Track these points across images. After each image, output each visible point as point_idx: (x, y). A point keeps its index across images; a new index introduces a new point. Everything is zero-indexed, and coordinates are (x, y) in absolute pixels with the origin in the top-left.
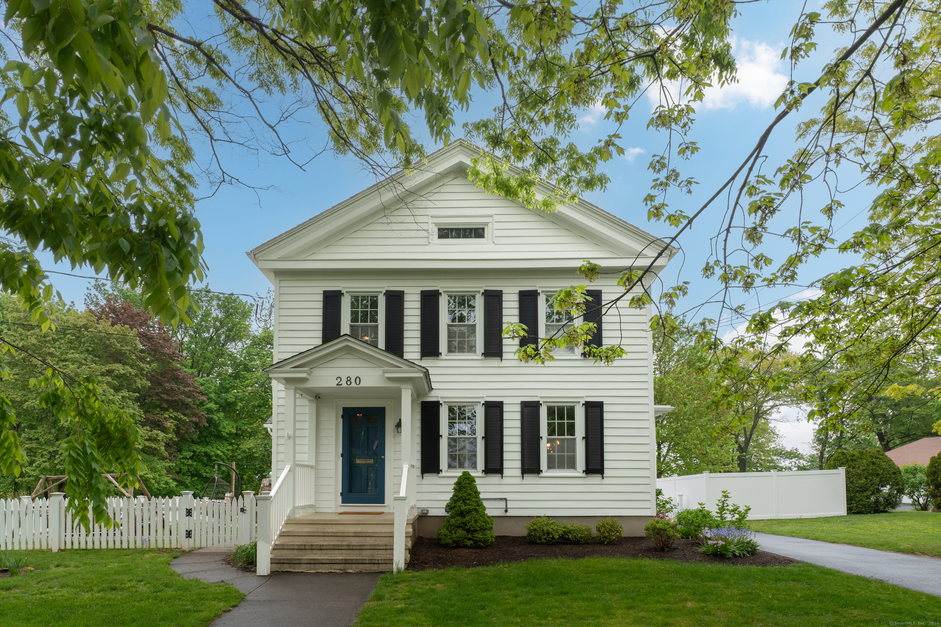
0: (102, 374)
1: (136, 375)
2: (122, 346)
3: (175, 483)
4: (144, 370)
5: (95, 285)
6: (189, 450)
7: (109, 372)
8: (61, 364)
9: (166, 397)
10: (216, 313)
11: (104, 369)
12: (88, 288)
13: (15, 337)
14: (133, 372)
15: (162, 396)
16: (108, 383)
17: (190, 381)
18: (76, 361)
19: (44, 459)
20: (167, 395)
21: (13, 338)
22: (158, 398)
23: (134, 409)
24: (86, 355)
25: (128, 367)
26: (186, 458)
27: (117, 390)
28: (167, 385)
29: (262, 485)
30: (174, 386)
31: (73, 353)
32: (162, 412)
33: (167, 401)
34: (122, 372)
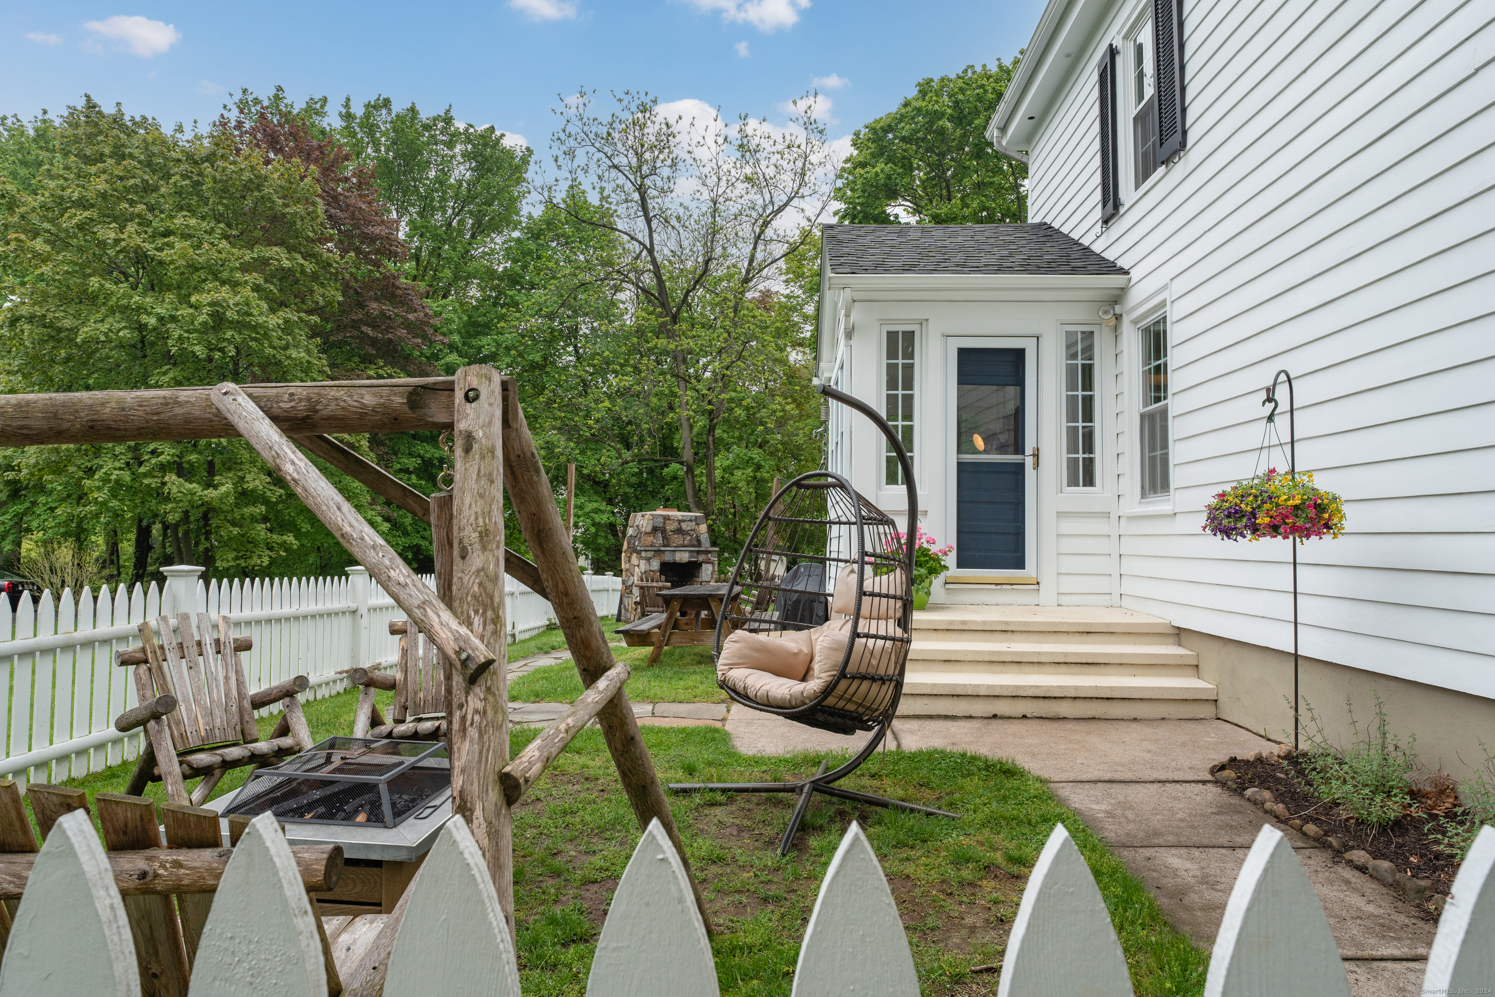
0: (245, 268)
1: (315, 277)
2: (286, 205)
3: (388, 525)
4: (330, 265)
5: (241, 101)
6: (411, 455)
7: (261, 264)
8: (160, 242)
9: (369, 331)
10: (461, 172)
11: (248, 256)
12: (225, 107)
13: (66, 179)
14: (310, 267)
15: (364, 328)
16: (256, 288)
17: (417, 302)
18: (190, 236)
19: (117, 464)
20: (374, 327)
21: (62, 182)
22: (356, 333)
23: (308, 352)
24: (212, 225)
25: (298, 256)
26: (407, 471)
27: (276, 305)
28: (374, 305)
29: (630, 531)
30: (388, 308)
31: (184, 217)
32: (362, 366)
33: (374, 342)
34: (286, 264)
